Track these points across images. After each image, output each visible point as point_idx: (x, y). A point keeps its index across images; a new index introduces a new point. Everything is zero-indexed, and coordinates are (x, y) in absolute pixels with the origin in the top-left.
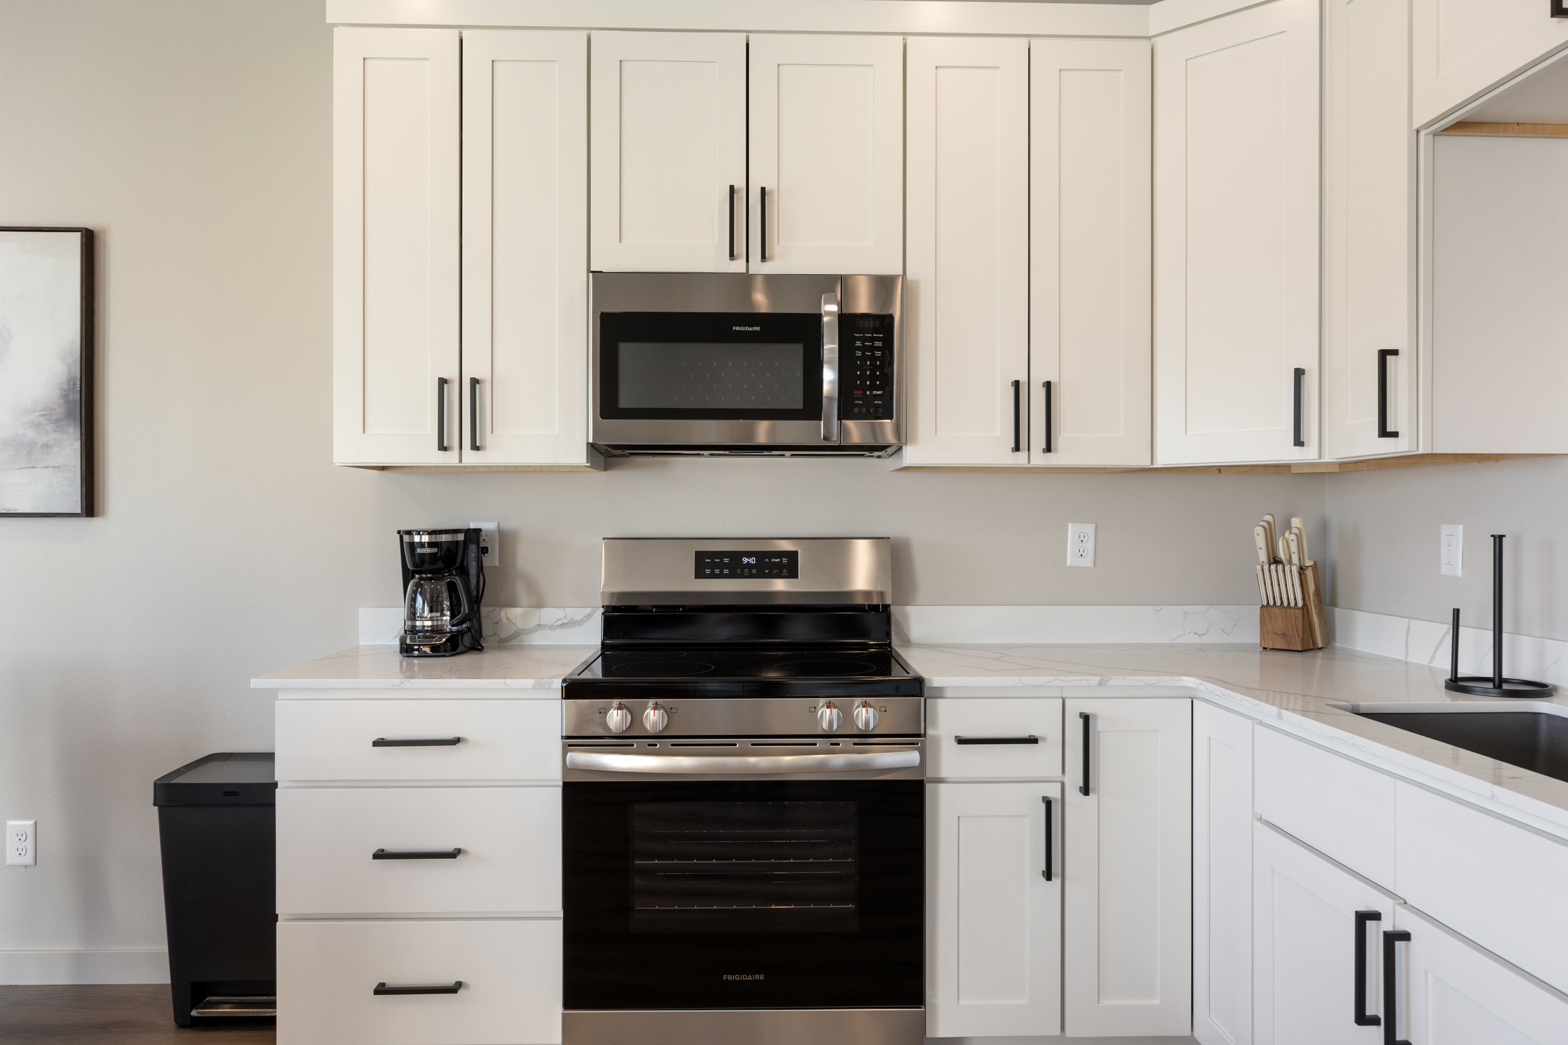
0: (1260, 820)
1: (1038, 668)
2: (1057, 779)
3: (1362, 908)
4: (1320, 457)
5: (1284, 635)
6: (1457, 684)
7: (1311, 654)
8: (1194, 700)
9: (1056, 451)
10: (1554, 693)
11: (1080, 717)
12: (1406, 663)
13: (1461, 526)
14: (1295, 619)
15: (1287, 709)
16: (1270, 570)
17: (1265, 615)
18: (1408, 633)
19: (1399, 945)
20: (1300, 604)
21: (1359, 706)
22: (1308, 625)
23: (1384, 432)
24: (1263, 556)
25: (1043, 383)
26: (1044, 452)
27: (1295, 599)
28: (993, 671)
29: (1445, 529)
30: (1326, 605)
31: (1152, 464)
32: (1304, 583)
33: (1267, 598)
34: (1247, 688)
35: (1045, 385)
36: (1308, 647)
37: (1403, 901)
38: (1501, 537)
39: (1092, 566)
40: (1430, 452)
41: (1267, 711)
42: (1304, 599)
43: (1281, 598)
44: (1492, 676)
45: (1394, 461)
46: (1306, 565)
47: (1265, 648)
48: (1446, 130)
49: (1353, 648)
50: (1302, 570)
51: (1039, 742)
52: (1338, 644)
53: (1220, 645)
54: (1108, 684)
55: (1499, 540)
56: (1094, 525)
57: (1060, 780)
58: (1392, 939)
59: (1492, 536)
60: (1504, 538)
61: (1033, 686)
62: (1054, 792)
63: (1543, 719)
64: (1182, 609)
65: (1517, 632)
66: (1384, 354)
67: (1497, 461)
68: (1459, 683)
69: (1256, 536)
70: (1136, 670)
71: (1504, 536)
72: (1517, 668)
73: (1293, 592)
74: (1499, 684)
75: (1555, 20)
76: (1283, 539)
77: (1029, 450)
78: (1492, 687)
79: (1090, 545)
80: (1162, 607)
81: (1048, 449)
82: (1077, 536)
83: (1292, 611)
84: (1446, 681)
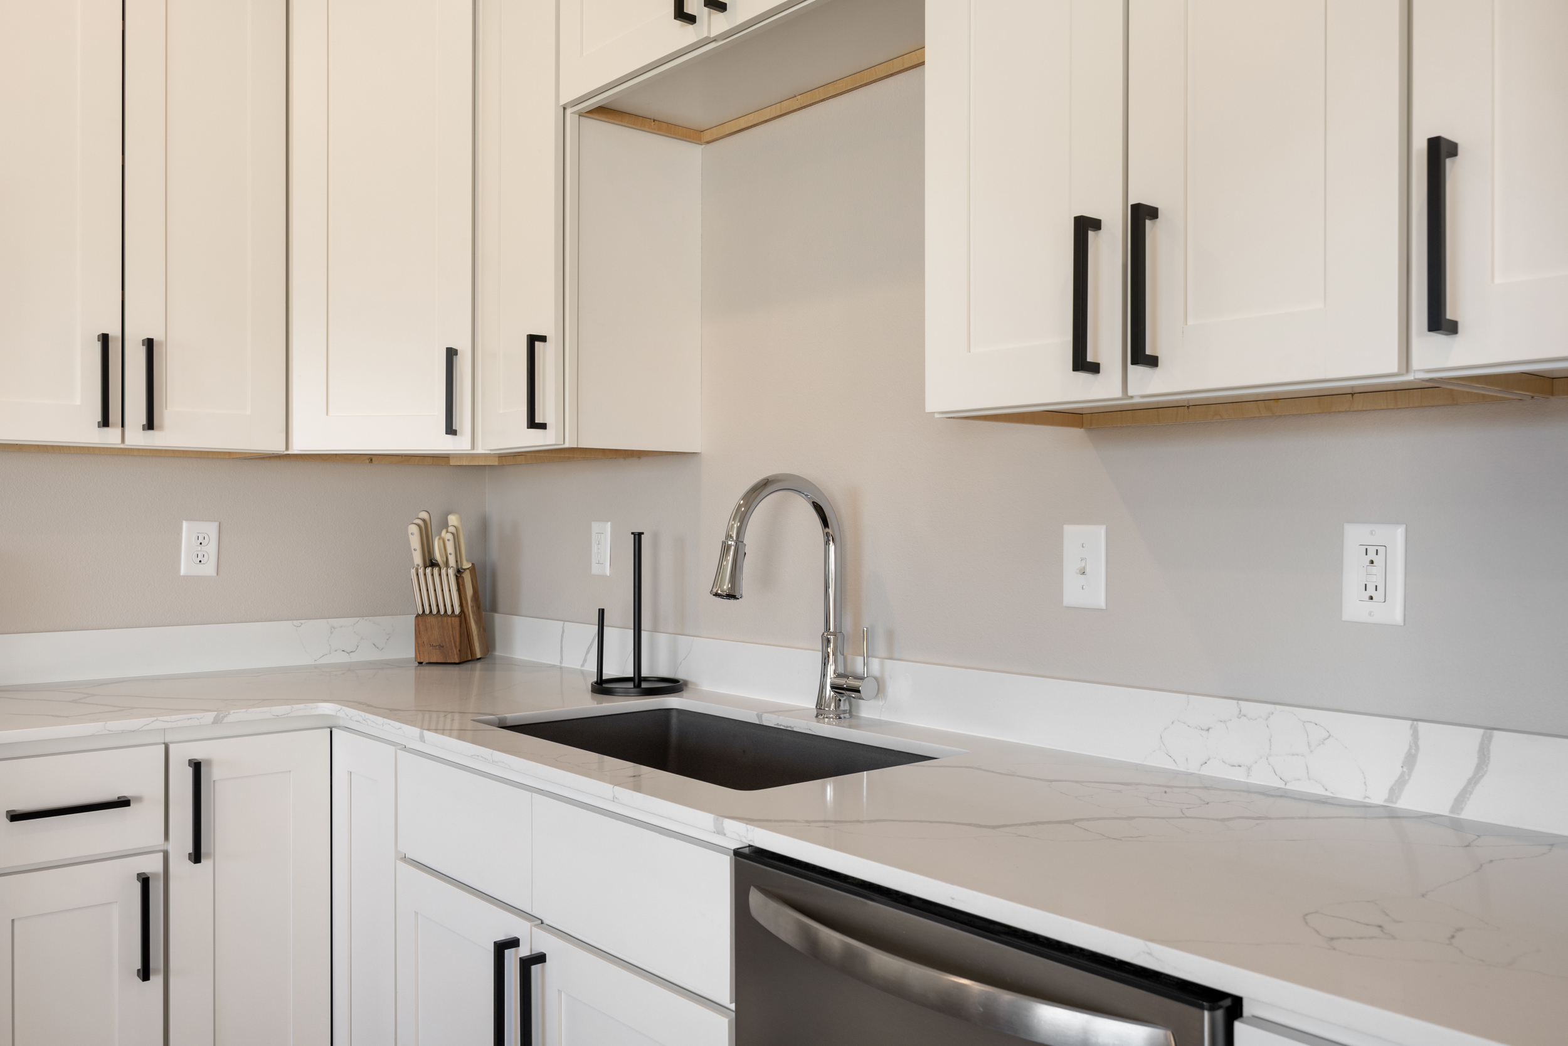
0: (404, 859)
1: (132, 708)
2: (158, 849)
3: (501, 937)
4: (473, 447)
5: (441, 647)
6: (603, 687)
7: (469, 666)
8: (333, 730)
9: (161, 428)
10: (684, 688)
11: (189, 765)
12: (561, 668)
13: (609, 523)
14: (452, 628)
15: (429, 730)
16: (425, 574)
17: (421, 626)
18: (562, 636)
19: (535, 969)
20: (457, 611)
21: (505, 718)
22: (466, 633)
23: (533, 424)
24: (418, 559)
25: (143, 340)
26: (143, 430)
27: (452, 606)
28: (67, 717)
29: (596, 527)
30: (486, 611)
31: (287, 449)
32: (461, 587)
33: (423, 605)
34: (391, 710)
35: (146, 343)
36: (466, 658)
37: (540, 922)
38: (640, 534)
39: (215, 574)
40: (576, 446)
41: (409, 733)
42: (461, 605)
43: (438, 605)
44: (633, 676)
45: (547, 455)
46: (464, 567)
47: (420, 663)
48: (590, 112)
49: (511, 656)
50: (459, 573)
51: (131, 805)
52: (498, 653)
53: (370, 663)
54: (226, 720)
55: (638, 537)
56: (217, 524)
57: (162, 848)
58: (527, 964)
59: (632, 533)
60: (642, 535)
61: (123, 732)
62: (152, 865)
63: (674, 714)
64: (328, 623)
65: (655, 630)
66: (533, 340)
67: (639, 458)
68: (605, 685)
69: (410, 536)
70: (263, 700)
71: (643, 533)
72: (655, 666)
73: (451, 600)
74: (639, 684)
75: (678, 22)
76: (439, 539)
77: (123, 426)
78: (632, 687)
79: (211, 549)
80: (302, 621)
81: (150, 425)
82: (194, 538)
83: (449, 619)
84: (592, 684)
